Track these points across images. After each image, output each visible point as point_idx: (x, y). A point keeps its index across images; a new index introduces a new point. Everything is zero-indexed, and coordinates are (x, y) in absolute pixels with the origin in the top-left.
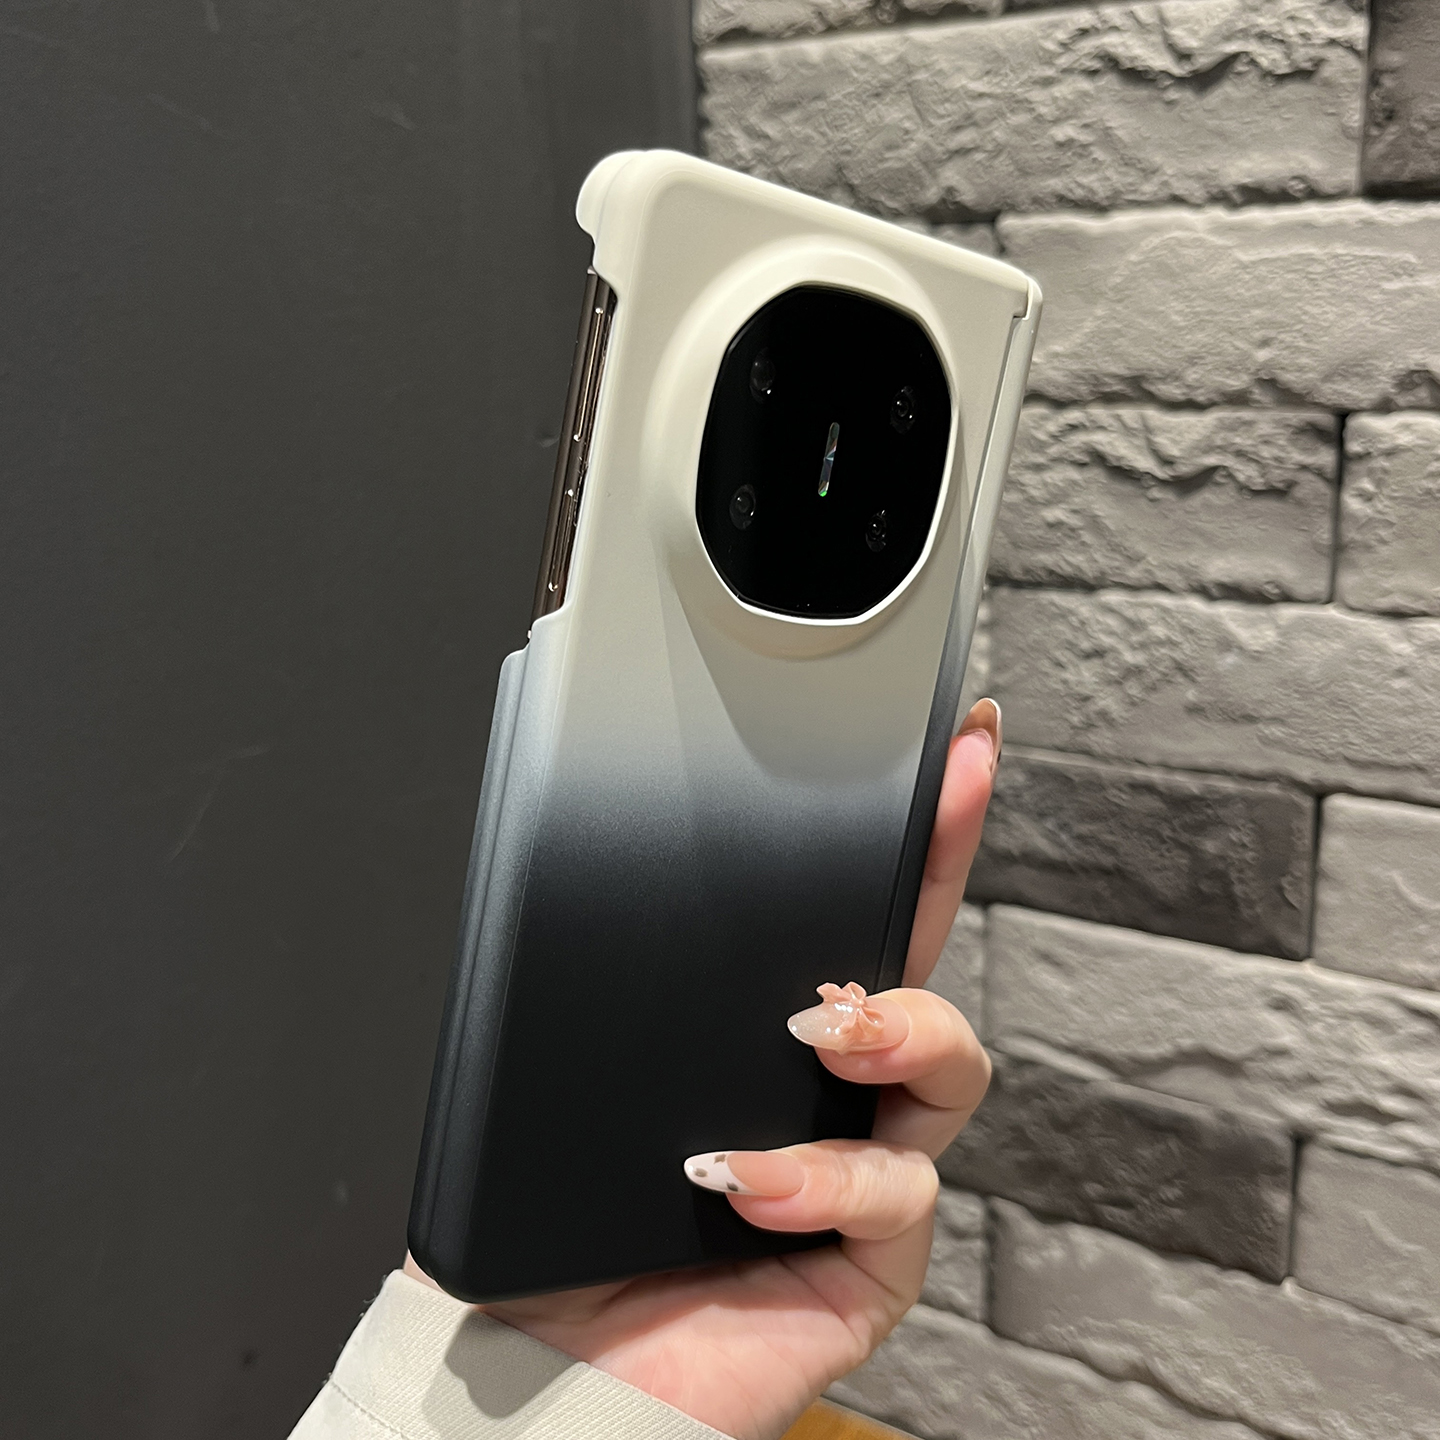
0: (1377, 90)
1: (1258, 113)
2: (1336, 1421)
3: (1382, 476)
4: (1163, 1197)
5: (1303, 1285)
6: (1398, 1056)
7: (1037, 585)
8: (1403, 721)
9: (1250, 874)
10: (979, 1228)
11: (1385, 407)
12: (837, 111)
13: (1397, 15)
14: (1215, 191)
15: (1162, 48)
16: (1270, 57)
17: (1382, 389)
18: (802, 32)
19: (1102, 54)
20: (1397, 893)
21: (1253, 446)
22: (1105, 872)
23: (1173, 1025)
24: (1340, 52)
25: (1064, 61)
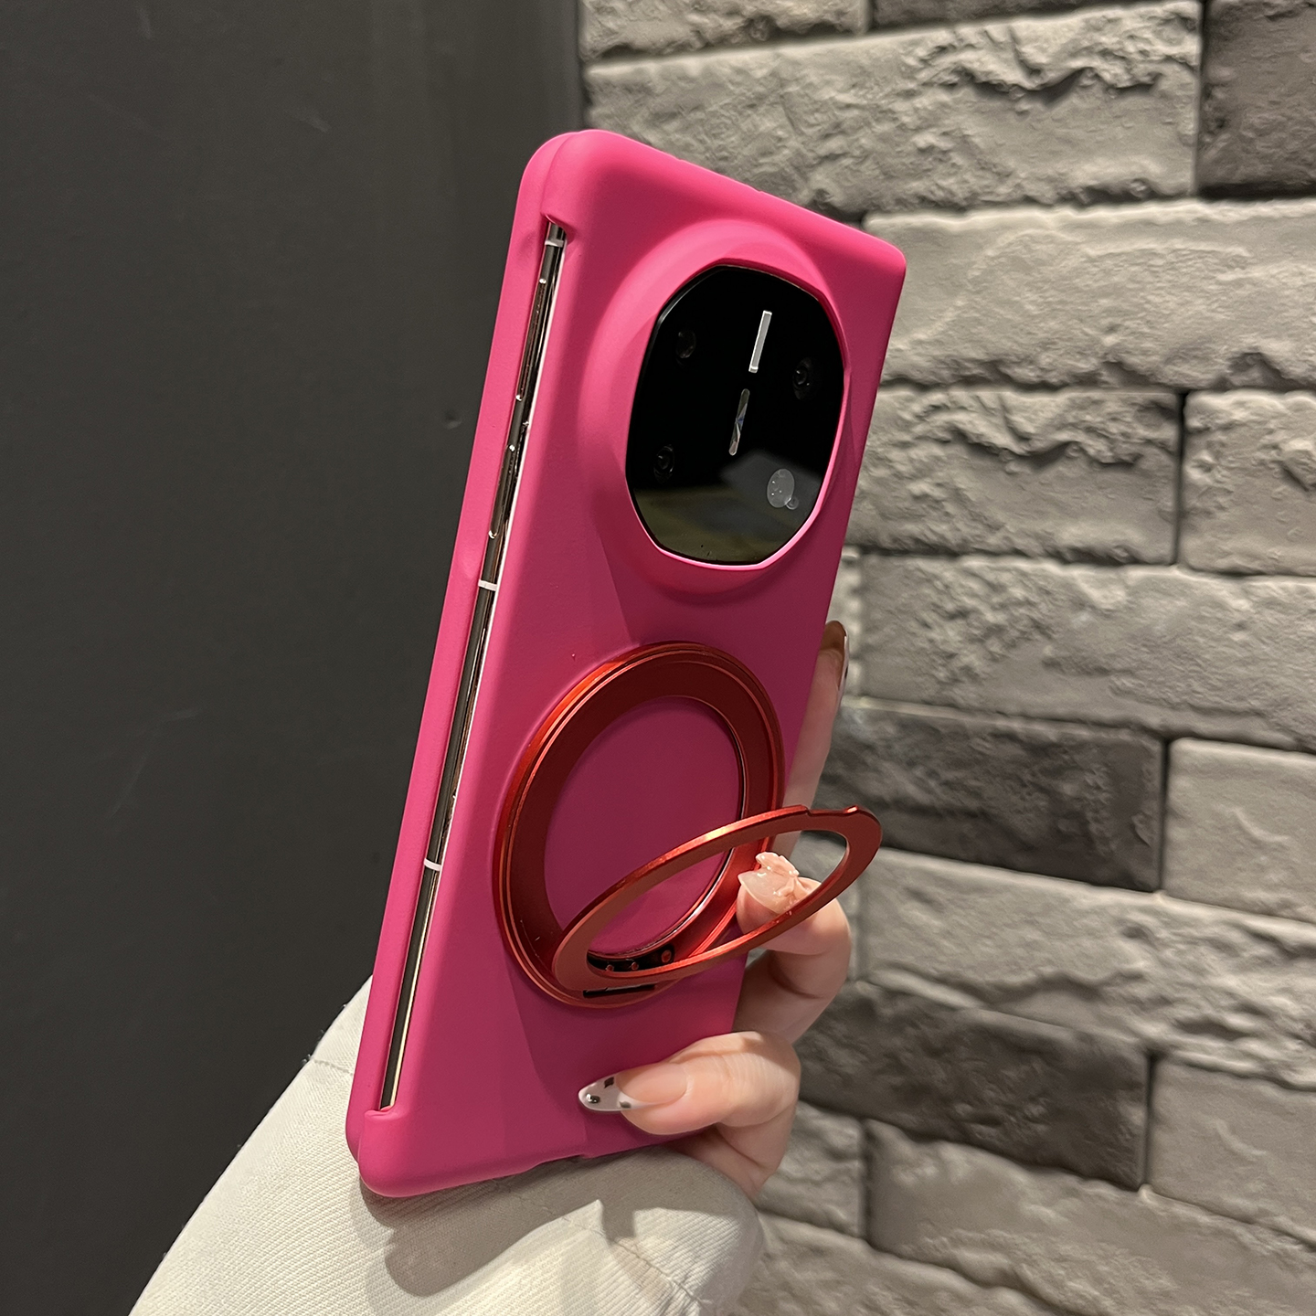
0: (1210, 101)
1: (1102, 123)
3: (1218, 448)
4: (1027, 1113)
5: (1157, 1191)
6: (1242, 977)
7: (904, 553)
8: (1242, 671)
9: (1104, 814)
10: (856, 1149)
11: (1221, 386)
12: (715, 121)
13: (1227, 34)
14: (1064, 192)
15: (1014, 64)
16: (1113, 72)
17: (1219, 370)
18: (681, 48)
19: (960, 69)
20: (1240, 827)
22: (971, 815)
23: (1037, 954)
24: (1176, 67)
25: (924, 75)
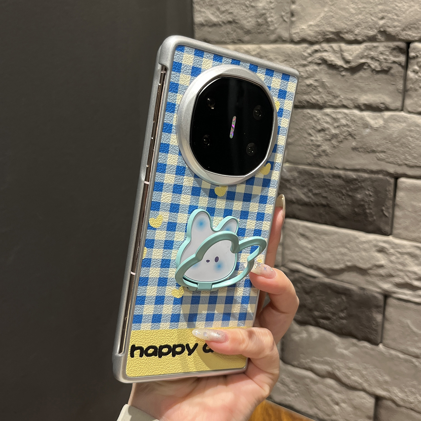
2: (395, 391)
5: (386, 346)
6: (420, 267)
7: (303, 107)
9: (372, 205)
21: (377, 55)
22: (324, 206)
23: (345, 257)
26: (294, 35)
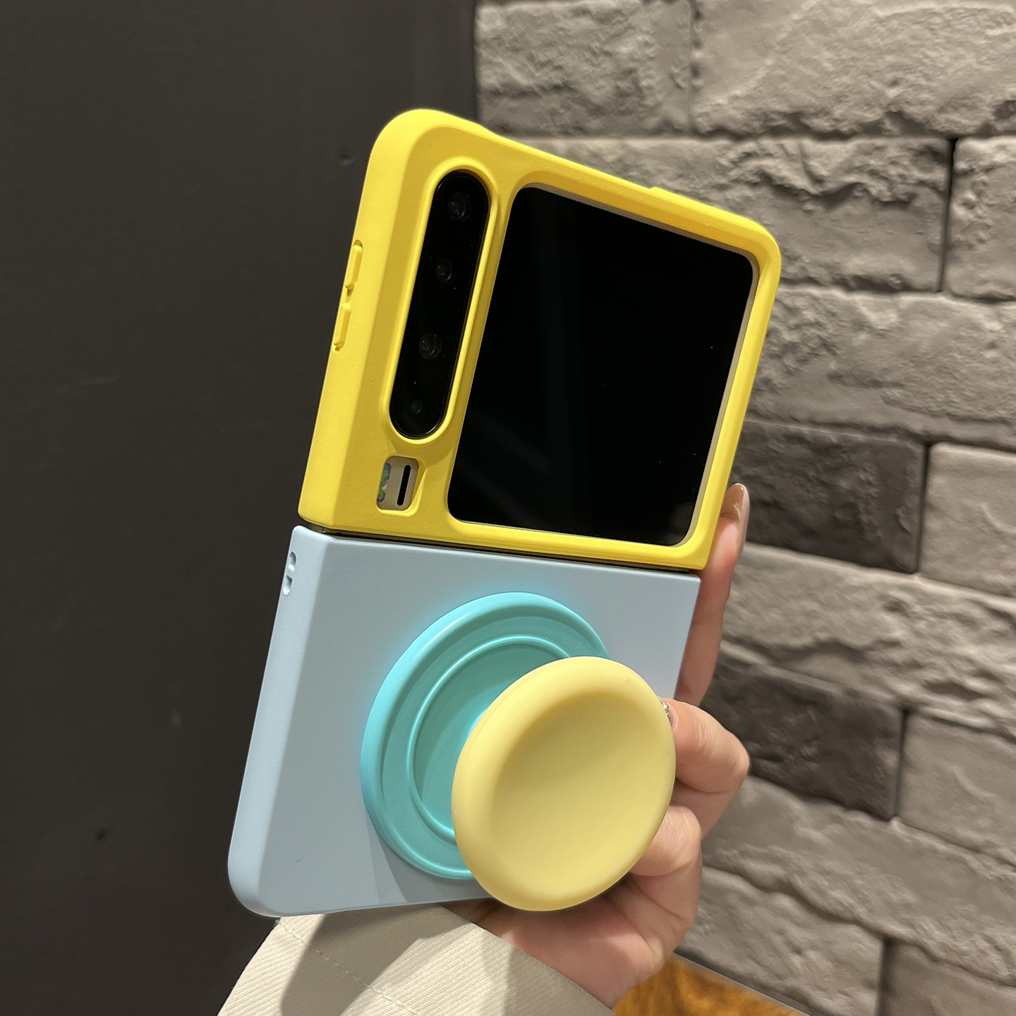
2: (927, 925)
3: (981, 187)
4: (804, 753)
5: (907, 823)
6: (981, 647)
8: (992, 385)
9: (873, 505)
11: (986, 132)
17: (984, 117)
20: (984, 520)
21: (883, 166)
23: (814, 622)
26: (700, 120)
